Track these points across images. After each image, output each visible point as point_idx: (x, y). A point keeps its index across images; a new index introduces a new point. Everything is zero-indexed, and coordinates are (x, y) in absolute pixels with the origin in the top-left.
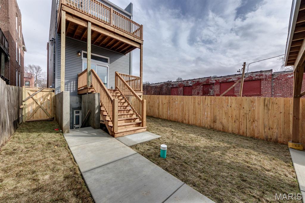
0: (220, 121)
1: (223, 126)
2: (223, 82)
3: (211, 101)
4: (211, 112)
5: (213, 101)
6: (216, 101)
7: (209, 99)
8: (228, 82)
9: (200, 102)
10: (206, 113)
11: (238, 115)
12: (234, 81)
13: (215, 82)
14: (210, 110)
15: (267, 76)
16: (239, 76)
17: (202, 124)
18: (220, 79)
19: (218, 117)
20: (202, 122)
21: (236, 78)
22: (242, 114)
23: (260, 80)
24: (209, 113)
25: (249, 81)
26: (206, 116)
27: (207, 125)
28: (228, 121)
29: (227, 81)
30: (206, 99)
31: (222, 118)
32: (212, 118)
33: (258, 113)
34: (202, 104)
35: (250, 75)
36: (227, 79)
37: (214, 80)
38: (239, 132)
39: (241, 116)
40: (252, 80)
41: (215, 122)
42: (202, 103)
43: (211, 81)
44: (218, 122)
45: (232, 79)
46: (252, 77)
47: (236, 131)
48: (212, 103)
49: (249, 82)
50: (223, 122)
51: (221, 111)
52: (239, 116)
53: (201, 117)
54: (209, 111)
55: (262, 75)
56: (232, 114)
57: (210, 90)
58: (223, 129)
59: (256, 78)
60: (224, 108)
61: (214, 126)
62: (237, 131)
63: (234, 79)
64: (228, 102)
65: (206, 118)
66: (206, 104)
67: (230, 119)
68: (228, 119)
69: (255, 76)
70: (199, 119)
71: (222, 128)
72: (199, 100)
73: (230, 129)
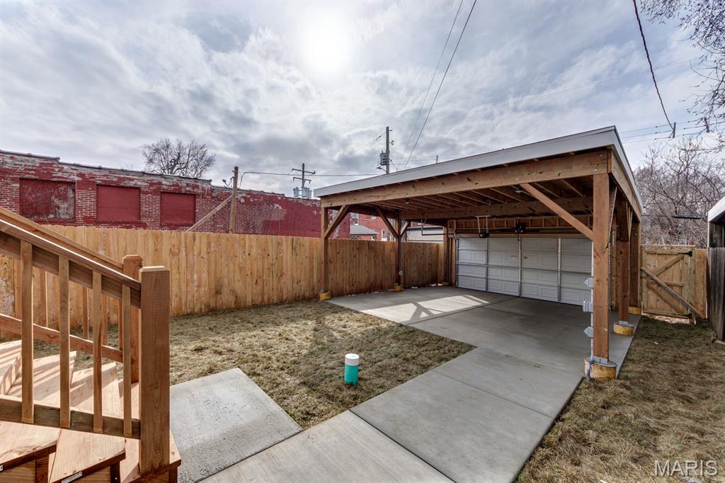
0: (230, 287)
1: (237, 297)
2: (106, 185)
3: (209, 244)
4: (209, 272)
5: (213, 245)
6: (220, 245)
7: (205, 240)
8: (123, 187)
9: (179, 250)
10: (195, 276)
11: (261, 270)
12: (139, 188)
13: (81, 179)
14: (206, 266)
15: (204, 190)
16: (152, 178)
17: (186, 305)
18: (97, 173)
19: (226, 281)
20: (183, 302)
21: (144, 181)
22: (266, 266)
23: (194, 196)
24: (205, 275)
25: (174, 193)
26: (196, 284)
27: (199, 305)
28: (245, 285)
29: (122, 184)
30: (194, 240)
31: (234, 281)
32: (213, 286)
33: (287, 262)
34: (183, 254)
35: (175, 180)
36: (120, 178)
37: (75, 172)
38: (263, 300)
39: (266, 271)
40: (179, 193)
41: (218, 292)
42: (183, 249)
43: (60, 174)
44: (225, 290)
45: (134, 183)
46: (181, 188)
47: (258, 300)
48: (213, 249)
49: (174, 197)
50: (236, 288)
51: (232, 266)
52: (263, 271)
53: (180, 289)
54: (205, 269)
55: (197, 187)
56: (251, 269)
57: (56, 201)
58: (235, 303)
59: (187, 191)
60: (237, 259)
61: (216, 303)
62: (260, 299)
63: (139, 183)
64: (244, 247)
65: (195, 289)
66: (195, 253)
67: (248, 279)
68: (245, 281)
69: (185, 185)
70: (176, 296)
71: (234, 301)
72: (174, 241)
73: (249, 300)
